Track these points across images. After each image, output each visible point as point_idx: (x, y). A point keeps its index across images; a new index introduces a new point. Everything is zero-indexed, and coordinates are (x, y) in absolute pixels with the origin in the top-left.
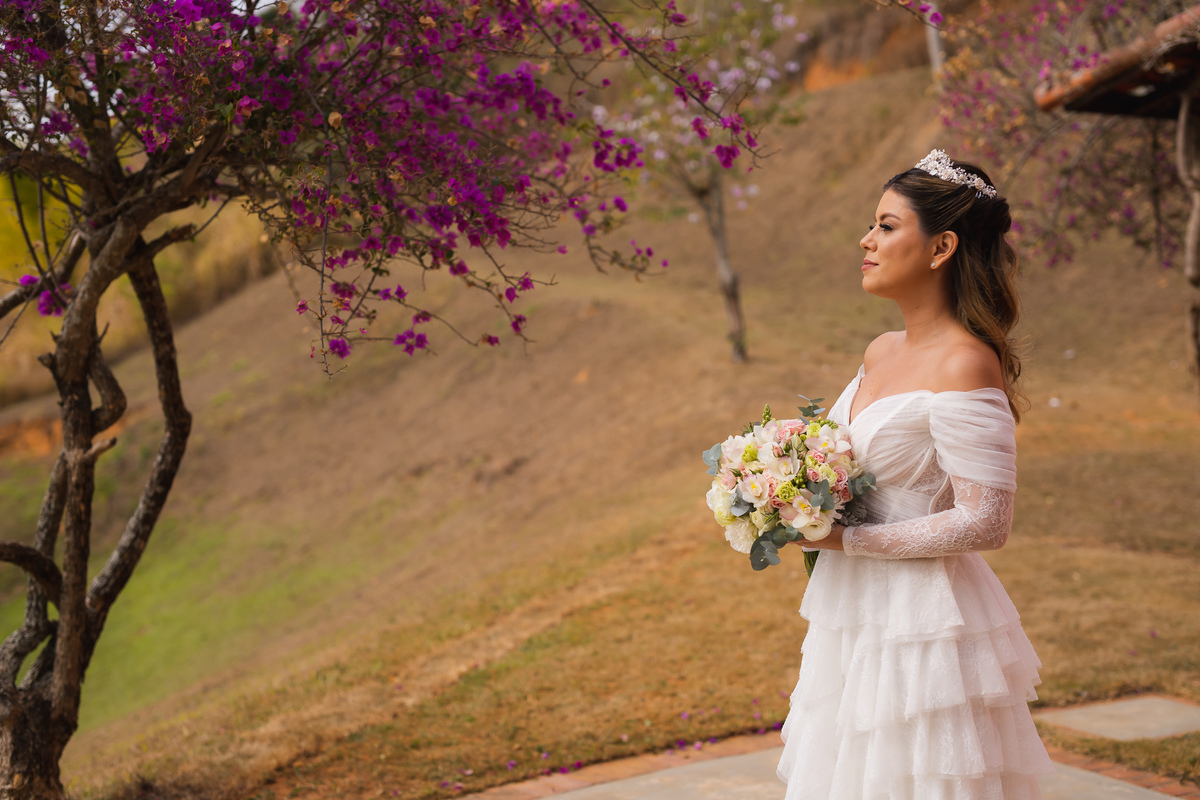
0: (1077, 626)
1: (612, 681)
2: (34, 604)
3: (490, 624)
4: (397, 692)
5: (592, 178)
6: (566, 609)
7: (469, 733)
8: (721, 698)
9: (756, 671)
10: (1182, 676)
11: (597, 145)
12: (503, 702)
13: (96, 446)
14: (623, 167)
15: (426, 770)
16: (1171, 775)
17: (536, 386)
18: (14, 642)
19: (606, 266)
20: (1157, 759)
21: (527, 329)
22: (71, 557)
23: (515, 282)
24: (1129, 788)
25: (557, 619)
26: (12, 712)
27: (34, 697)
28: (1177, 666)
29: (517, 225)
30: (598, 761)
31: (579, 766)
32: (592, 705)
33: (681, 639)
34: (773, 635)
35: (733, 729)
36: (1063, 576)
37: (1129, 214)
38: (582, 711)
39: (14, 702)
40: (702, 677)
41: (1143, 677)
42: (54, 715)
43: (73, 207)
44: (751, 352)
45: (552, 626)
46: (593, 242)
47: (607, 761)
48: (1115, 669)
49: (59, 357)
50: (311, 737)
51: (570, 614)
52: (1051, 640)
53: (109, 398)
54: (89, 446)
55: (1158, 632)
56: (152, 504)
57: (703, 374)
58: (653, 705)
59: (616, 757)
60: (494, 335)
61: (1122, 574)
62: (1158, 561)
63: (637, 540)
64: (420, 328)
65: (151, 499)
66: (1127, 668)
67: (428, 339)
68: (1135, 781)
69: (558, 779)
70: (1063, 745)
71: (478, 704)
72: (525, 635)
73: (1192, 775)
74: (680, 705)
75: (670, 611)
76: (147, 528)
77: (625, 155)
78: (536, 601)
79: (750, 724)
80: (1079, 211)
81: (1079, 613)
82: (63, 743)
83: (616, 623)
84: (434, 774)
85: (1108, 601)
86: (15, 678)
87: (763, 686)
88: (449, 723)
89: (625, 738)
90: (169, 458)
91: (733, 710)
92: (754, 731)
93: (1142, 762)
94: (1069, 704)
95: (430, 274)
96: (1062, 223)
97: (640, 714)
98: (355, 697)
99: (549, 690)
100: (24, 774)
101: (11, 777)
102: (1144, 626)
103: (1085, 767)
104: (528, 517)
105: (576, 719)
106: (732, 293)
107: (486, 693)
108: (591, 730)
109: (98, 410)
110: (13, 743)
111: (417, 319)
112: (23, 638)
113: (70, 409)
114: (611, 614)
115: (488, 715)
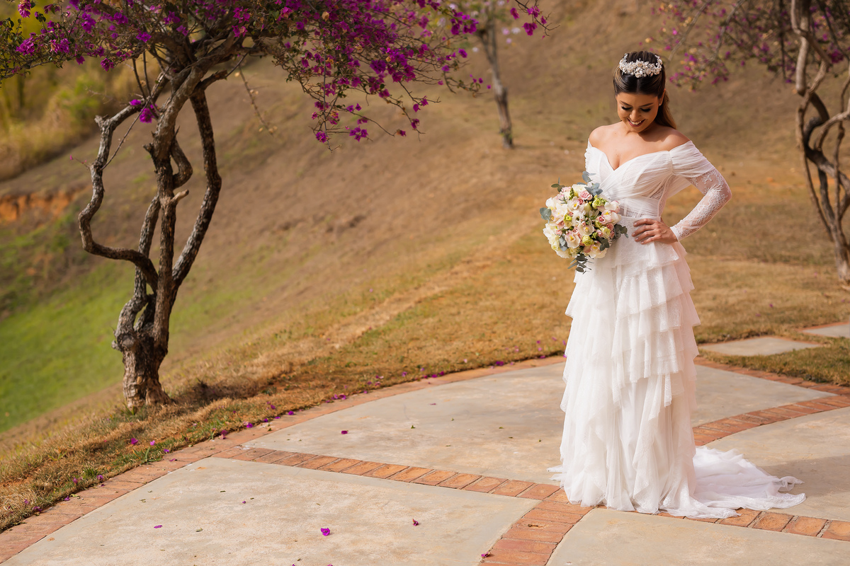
0: (727, 302)
1: (453, 334)
2: (139, 285)
3: (372, 308)
4: (328, 342)
5: (447, 38)
6: (417, 299)
7: (376, 360)
8: (518, 342)
9: (537, 328)
10: (785, 326)
11: (453, 21)
12: (391, 345)
13: (177, 196)
14: (468, 33)
15: (357, 377)
16: (773, 371)
17: (366, 167)
18: (130, 306)
19: (455, 89)
20: (765, 364)
21: (419, 127)
22: (164, 257)
23: (419, 101)
24: (749, 378)
25: (412, 304)
26: (135, 343)
27: (145, 335)
28: (783, 322)
29: (417, 69)
30: (453, 372)
31: (442, 374)
32: (444, 346)
33: (490, 313)
34: (544, 310)
35: (526, 356)
36: (719, 276)
37: (765, 50)
38: (438, 349)
39: (135, 337)
40: (506, 332)
41: (763, 328)
42: (155, 345)
43: (160, 59)
44: (515, 142)
45: (410, 307)
46: (447, 75)
47: (458, 372)
48: (747, 323)
49: (155, 146)
50: (287, 363)
51: (420, 302)
52: (710, 310)
53: (183, 168)
54: (173, 196)
55: (774, 305)
56: (201, 229)
57: (484, 157)
58: (479, 345)
59: (462, 370)
60: (403, 130)
61: (757, 275)
62: (779, 267)
63: (453, 261)
64: (363, 126)
65: (201, 226)
66: (753, 323)
67: (368, 132)
68: (753, 375)
69: (431, 380)
70: (714, 360)
71: (377, 345)
72: (396, 313)
73: (784, 371)
74: (494, 345)
75: (481, 299)
76: (199, 242)
77: (469, 27)
78: (397, 295)
79: (536, 353)
80: (734, 47)
81: (728, 296)
82: (161, 361)
83: (449, 305)
84: (362, 378)
85: (747, 289)
86: (133, 325)
87: (542, 335)
88: (363, 356)
89: (466, 361)
90: (210, 203)
91: (526, 347)
92: (539, 357)
93: (757, 366)
94: (719, 341)
95: (371, 96)
96: (721, 56)
97: (472, 350)
98: (304, 345)
99: (417, 339)
100: (143, 377)
101: (136, 378)
102: (766, 302)
103: (726, 369)
104: (370, 253)
105: (435, 353)
106: (503, 102)
107: (380, 342)
108: (446, 357)
109: (176, 175)
110: (136, 360)
111: (359, 122)
112: (135, 303)
113: (162, 175)
114: (444, 302)
115: (385, 352)
